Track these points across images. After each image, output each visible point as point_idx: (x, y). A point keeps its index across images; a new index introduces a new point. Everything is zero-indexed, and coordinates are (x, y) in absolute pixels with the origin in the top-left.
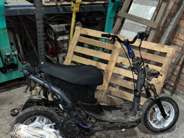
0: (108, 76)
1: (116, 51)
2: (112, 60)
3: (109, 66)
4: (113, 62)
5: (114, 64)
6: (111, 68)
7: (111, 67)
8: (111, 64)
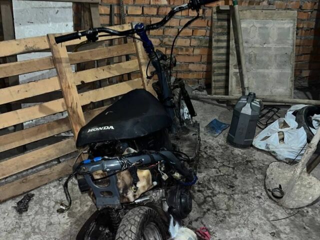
0: (79, 117)
1: (64, 64)
2: (67, 85)
3: (70, 99)
4: (72, 86)
5: (74, 90)
6: (75, 100)
7: (73, 99)
8: (70, 92)
